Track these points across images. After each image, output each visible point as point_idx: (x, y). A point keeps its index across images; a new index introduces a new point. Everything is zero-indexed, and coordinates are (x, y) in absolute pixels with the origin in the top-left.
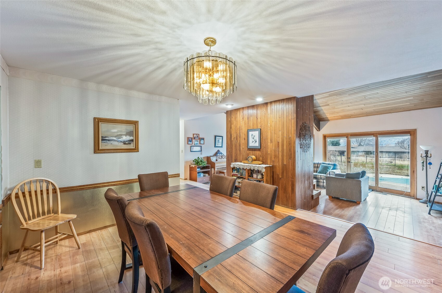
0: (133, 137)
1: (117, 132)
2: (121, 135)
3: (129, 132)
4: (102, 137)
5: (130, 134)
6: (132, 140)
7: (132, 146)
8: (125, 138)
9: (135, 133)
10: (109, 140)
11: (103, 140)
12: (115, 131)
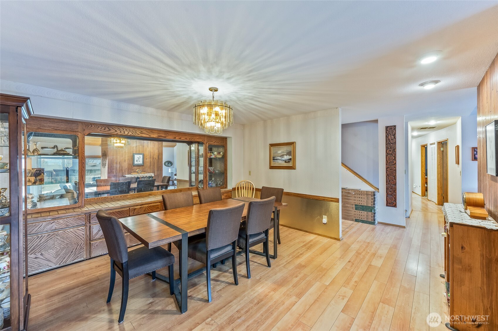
0: (291, 156)
1: (281, 153)
2: (283, 155)
3: (288, 152)
4: (273, 157)
5: (289, 153)
6: (290, 159)
7: (290, 164)
8: (286, 157)
9: (292, 153)
10: (277, 160)
11: (273, 159)
12: (280, 152)
